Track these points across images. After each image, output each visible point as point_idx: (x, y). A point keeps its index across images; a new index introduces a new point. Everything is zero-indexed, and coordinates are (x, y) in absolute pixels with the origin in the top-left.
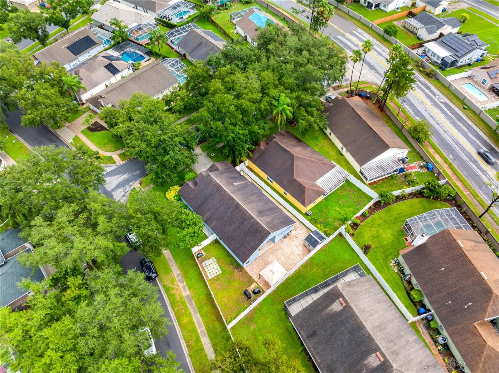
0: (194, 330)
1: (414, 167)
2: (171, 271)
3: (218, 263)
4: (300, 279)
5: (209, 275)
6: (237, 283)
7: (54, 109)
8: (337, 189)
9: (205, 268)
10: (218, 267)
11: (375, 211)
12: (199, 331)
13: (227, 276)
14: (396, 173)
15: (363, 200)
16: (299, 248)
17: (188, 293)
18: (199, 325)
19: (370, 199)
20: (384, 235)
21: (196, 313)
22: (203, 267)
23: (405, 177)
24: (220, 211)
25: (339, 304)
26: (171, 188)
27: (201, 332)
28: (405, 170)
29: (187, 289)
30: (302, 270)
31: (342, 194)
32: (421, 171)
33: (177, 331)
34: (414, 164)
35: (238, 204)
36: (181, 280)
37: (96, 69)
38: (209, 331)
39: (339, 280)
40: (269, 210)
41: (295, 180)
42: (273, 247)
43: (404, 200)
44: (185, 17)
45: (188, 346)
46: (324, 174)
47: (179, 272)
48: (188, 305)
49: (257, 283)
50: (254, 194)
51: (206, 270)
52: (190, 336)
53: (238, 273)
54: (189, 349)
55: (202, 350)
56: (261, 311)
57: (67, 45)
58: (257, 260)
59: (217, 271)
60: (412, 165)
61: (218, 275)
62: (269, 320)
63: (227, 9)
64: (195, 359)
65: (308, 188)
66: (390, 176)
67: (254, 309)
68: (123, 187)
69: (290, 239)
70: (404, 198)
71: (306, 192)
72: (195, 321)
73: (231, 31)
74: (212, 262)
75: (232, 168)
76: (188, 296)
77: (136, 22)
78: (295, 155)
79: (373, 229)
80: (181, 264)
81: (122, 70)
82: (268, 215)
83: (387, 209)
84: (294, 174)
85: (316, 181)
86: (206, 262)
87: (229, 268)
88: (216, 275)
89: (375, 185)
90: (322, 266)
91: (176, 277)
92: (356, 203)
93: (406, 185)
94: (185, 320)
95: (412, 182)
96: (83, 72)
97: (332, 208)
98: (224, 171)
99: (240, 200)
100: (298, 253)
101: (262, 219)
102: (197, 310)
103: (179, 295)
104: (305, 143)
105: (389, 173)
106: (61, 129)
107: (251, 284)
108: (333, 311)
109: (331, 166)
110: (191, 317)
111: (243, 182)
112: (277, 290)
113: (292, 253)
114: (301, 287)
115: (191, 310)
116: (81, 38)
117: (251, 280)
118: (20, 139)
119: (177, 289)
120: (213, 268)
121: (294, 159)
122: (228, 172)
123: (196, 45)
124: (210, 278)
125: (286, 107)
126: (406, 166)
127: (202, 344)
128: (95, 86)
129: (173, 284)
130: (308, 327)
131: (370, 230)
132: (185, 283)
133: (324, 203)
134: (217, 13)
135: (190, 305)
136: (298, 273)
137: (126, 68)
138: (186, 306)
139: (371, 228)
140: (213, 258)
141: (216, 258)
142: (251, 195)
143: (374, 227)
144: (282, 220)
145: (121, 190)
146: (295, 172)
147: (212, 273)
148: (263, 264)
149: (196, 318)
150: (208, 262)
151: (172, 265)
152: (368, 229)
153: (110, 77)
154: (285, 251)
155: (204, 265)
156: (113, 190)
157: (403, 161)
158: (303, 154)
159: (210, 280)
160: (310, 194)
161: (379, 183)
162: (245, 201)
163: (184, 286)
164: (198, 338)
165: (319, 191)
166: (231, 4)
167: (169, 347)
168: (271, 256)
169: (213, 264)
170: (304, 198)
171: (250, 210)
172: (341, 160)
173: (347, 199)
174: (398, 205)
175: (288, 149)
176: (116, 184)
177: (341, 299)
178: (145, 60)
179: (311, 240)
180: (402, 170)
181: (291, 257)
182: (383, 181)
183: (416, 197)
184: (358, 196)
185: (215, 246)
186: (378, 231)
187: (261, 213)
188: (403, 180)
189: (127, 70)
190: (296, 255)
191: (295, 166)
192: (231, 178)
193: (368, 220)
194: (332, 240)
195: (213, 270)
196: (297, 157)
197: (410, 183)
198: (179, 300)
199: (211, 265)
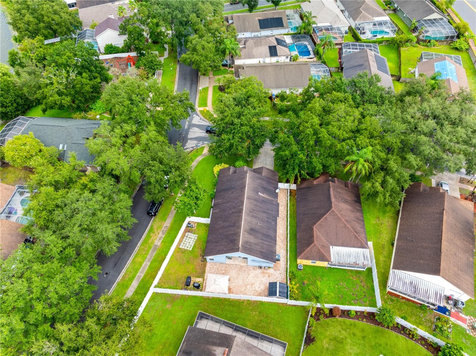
0: (136, 271)
1: (464, 321)
2: (165, 221)
3: (196, 242)
4: (235, 309)
5: (182, 244)
6: (192, 267)
7: (202, 59)
8: (351, 270)
9: (185, 238)
10: (193, 245)
11: (365, 320)
12: (138, 274)
13: (192, 256)
14: (432, 307)
15: (365, 299)
16: (261, 286)
17: (159, 244)
18: (143, 271)
19: (374, 305)
20: (349, 347)
21: (149, 261)
22: (185, 235)
23: (437, 319)
24: (228, 205)
25: (223, 352)
26: (223, 163)
27: (138, 276)
28: (447, 313)
29: (161, 240)
30: (245, 304)
31: (351, 278)
32: (468, 332)
33: (129, 261)
34: (468, 318)
35: (242, 210)
36: (164, 232)
37: (261, 45)
38: (143, 280)
39: (262, 341)
40: (263, 234)
41: (313, 229)
42: (243, 267)
43: (409, 337)
44: (379, 36)
45: (123, 277)
46: (347, 246)
47: (168, 225)
48: (151, 251)
49: (203, 281)
50: (268, 213)
51: (184, 240)
52: (131, 272)
53: (200, 261)
54: (122, 279)
55: (127, 287)
56: (184, 301)
57: (260, 18)
58: (222, 265)
59: (189, 246)
60: (463, 316)
61: (187, 250)
62: (182, 313)
63: (427, 46)
64: (118, 289)
65: (315, 245)
66: (421, 304)
67: (182, 295)
68: (199, 141)
69: (263, 273)
70: (411, 336)
71: (310, 247)
72: (143, 265)
73: (410, 69)
74: (193, 237)
75: (276, 181)
76: (156, 246)
77: (330, 23)
78: (333, 209)
79: (344, 332)
80: (175, 221)
81: (280, 56)
82: (257, 238)
83: (380, 329)
84: (317, 224)
85: (333, 245)
86: (190, 234)
87: (198, 252)
88: (186, 248)
89: (394, 298)
90: (263, 316)
91: (164, 227)
92: (354, 297)
93: (430, 327)
94: (139, 259)
95: (441, 331)
96: (250, 43)
97: (327, 280)
98: (265, 178)
99: (247, 208)
100: (257, 288)
101: (247, 235)
102: (151, 260)
103: (153, 240)
104: (361, 207)
105: (423, 301)
106: (205, 77)
107: (200, 277)
108: (215, 352)
109: (362, 244)
110: (144, 260)
111: (269, 198)
112: (211, 299)
113: (252, 284)
114: (229, 315)
115: (148, 257)
116: (275, 17)
117: (202, 274)
118: (178, 70)
119: (155, 235)
120: (189, 243)
121: (328, 211)
122: (267, 181)
123: (357, 64)
124: (181, 247)
125: (362, 160)
126: (453, 311)
127: (131, 284)
128: (250, 58)
129: (157, 230)
130: (191, 344)
131: (340, 331)
132: (164, 235)
133: (325, 271)
134: (414, 46)
135: (152, 252)
136: (239, 302)
137: (284, 56)
138: (148, 251)
139: (342, 329)
140: (197, 235)
141: (198, 237)
142: (264, 212)
143: (346, 331)
144: (264, 251)
145: (195, 142)
146: (319, 222)
147: (185, 245)
148: (223, 272)
149: (146, 265)
150: (191, 235)
151: (170, 217)
152: (339, 328)
153: (266, 57)
154: (248, 278)
155: (186, 235)
156: (191, 139)
157: (456, 303)
158: (344, 213)
159: (179, 248)
160: (313, 251)
161: (401, 300)
162: (250, 212)
163: (161, 237)
164: (133, 277)
165: (324, 256)
166: (436, 43)
167: (115, 266)
168: (234, 271)
169: (192, 240)
170: (304, 251)
171: (245, 221)
172: (386, 249)
173: (351, 286)
174: (397, 337)
175: (333, 199)
176: (197, 136)
177: (227, 349)
178: (308, 57)
179: (273, 288)
180: (443, 310)
181: (248, 286)
182: (407, 302)
183: (427, 349)
184: (364, 292)
185: (206, 228)
186: (346, 338)
187: (252, 231)
188: (432, 320)
189: (285, 57)
190: (254, 288)
191: (324, 218)
192: (263, 187)
193: (348, 321)
194: (295, 306)
195: (188, 244)
196: (333, 211)
197: (436, 330)
198: (150, 243)
199: (190, 239)
